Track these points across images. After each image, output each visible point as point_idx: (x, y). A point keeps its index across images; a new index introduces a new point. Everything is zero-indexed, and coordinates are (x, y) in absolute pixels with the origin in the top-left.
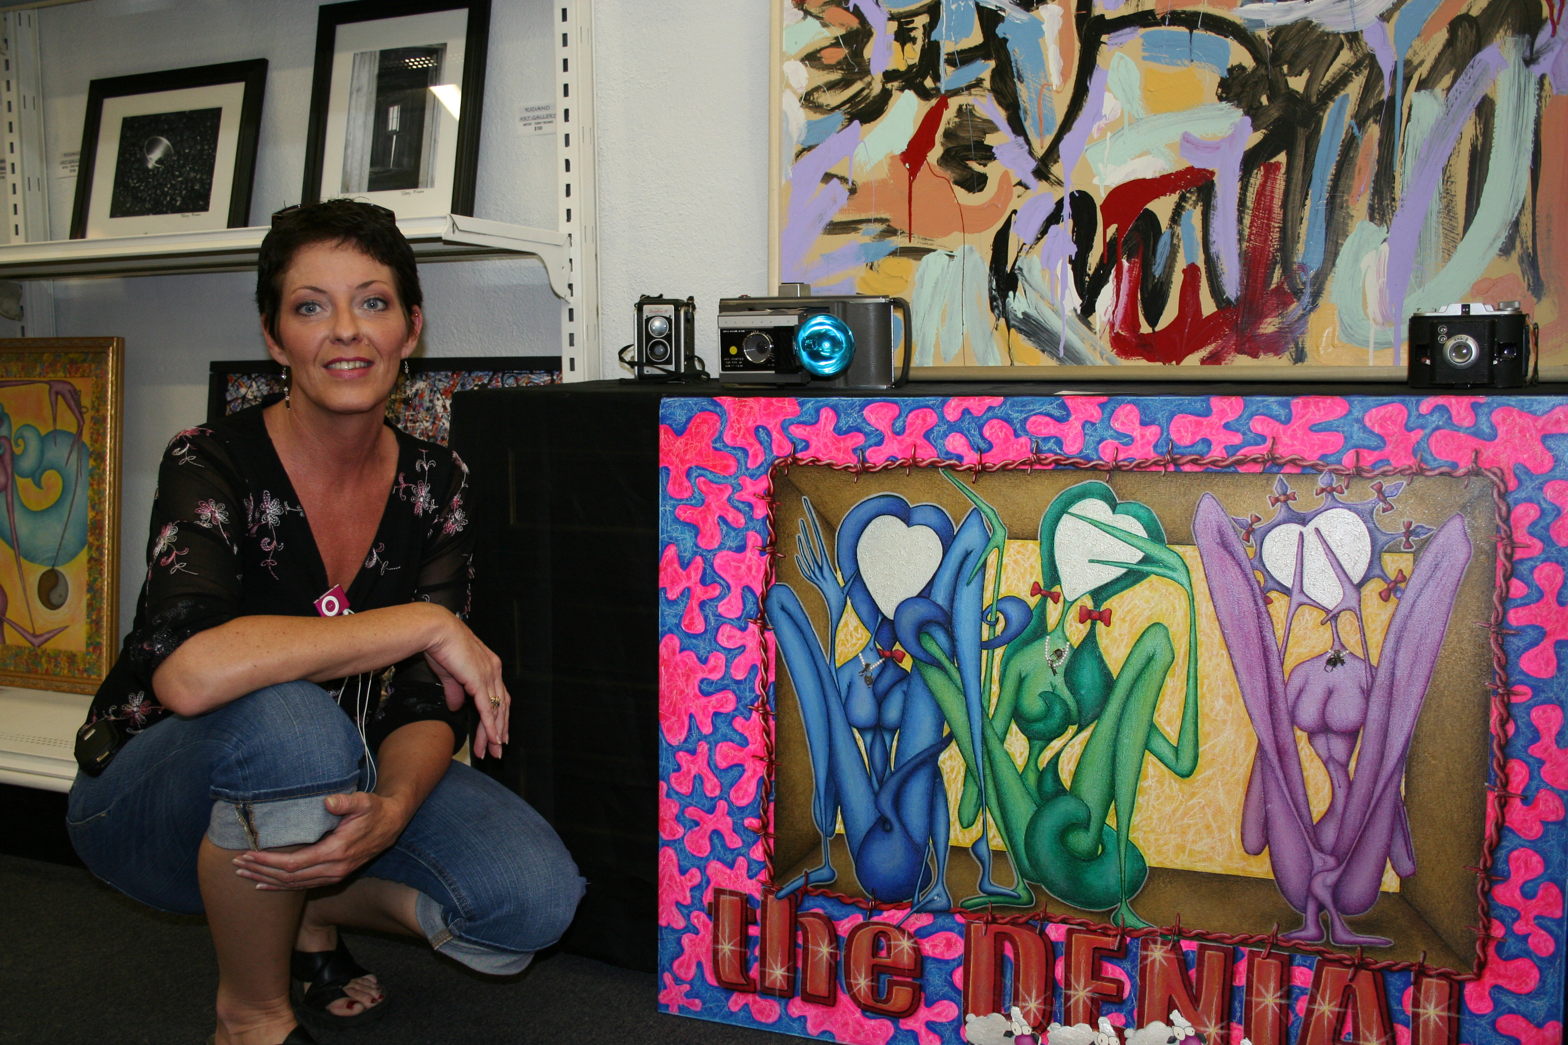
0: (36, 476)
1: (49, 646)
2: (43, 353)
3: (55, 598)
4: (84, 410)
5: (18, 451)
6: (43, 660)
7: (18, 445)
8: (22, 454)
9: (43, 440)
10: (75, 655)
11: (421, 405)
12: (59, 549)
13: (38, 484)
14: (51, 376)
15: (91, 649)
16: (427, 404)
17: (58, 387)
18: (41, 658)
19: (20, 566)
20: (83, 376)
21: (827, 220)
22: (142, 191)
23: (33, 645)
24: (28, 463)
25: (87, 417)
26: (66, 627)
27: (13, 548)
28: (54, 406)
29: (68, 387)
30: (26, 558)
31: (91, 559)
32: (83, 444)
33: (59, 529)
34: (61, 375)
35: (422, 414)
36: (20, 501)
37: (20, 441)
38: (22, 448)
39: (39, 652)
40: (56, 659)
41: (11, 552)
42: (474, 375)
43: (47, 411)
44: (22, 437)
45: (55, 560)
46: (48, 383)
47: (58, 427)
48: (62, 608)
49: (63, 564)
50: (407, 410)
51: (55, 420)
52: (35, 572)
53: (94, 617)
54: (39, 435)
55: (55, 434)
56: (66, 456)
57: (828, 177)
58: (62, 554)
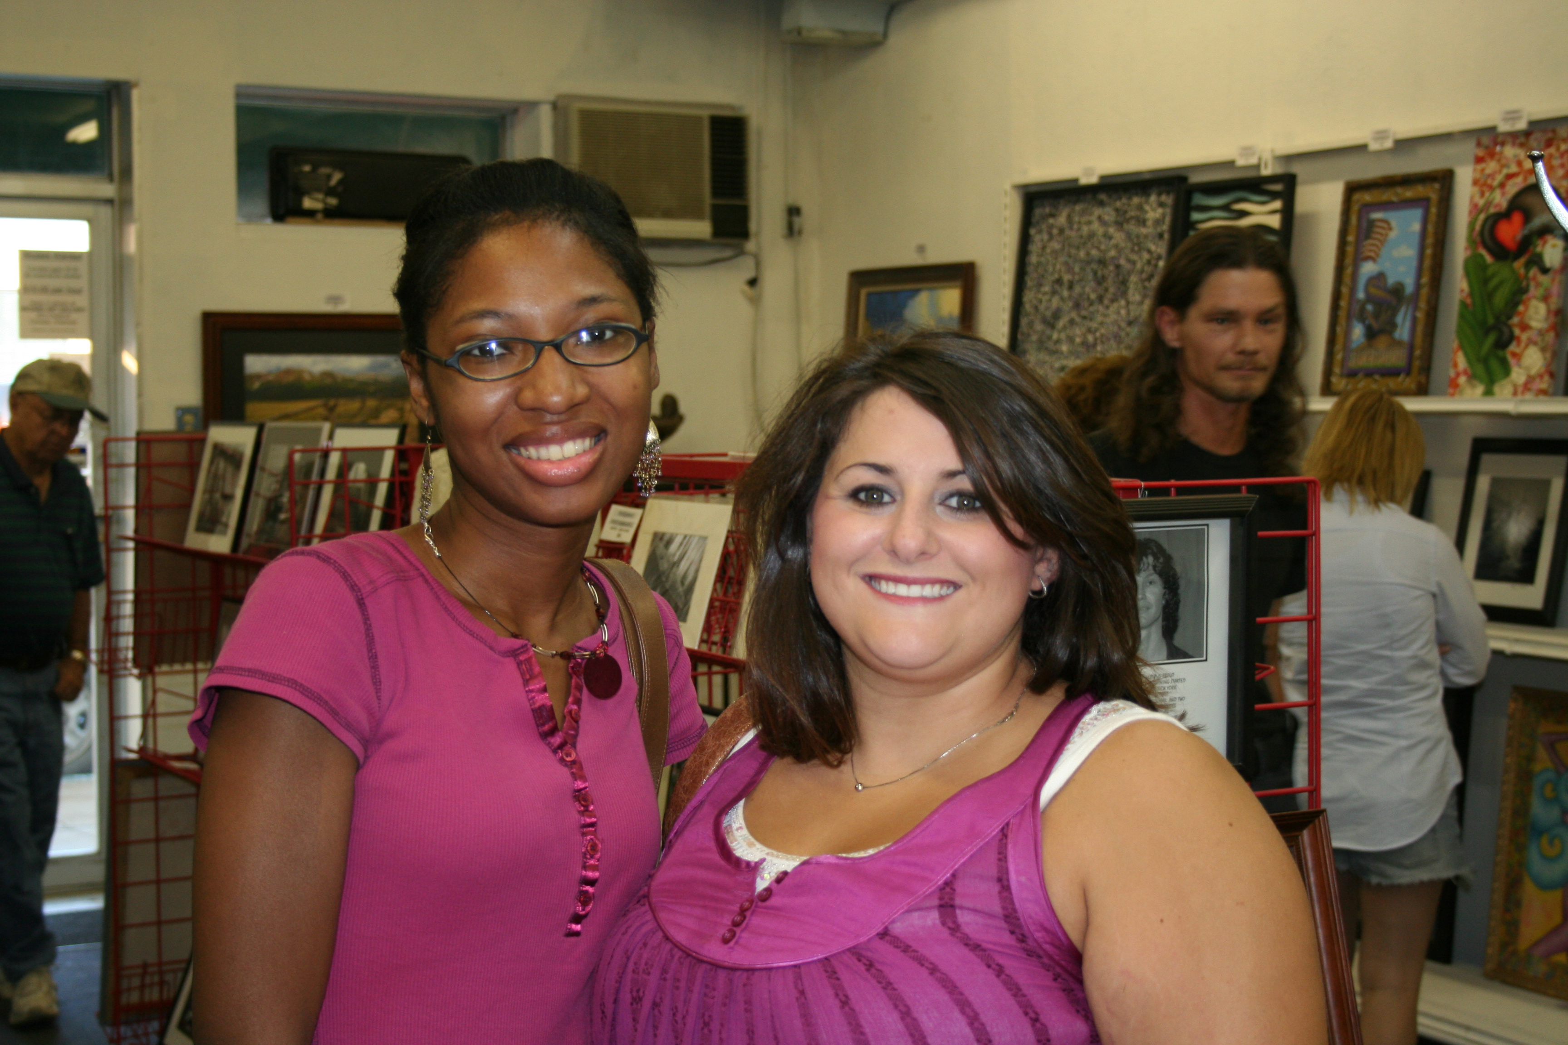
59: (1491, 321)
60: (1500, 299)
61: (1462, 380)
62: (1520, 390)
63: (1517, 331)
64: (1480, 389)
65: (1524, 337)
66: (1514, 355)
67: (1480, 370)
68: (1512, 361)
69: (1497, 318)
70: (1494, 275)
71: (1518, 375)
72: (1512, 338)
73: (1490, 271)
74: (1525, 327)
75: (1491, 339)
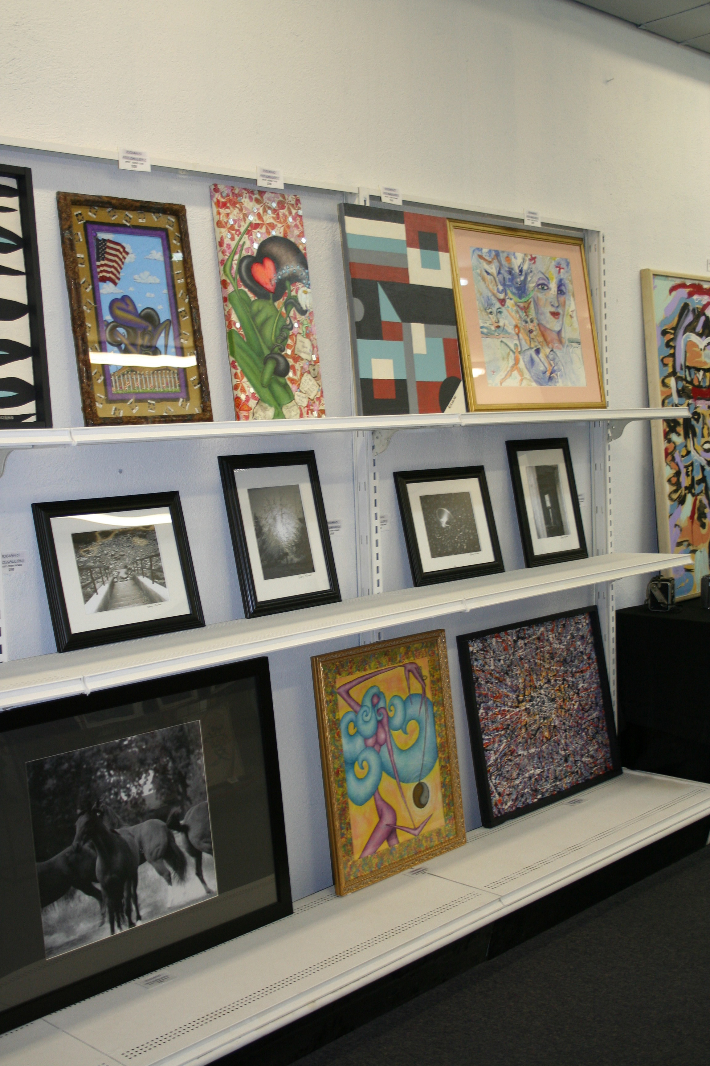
0: (403, 728)
1: (426, 830)
2: (400, 648)
3: (423, 800)
4: (424, 678)
5: (391, 714)
6: (424, 841)
7: (391, 711)
8: (394, 715)
9: (405, 703)
10: (440, 830)
11: (544, 639)
12: (422, 769)
13: (405, 733)
14: (406, 661)
15: (448, 822)
16: (547, 638)
17: (409, 667)
18: (422, 841)
19: (400, 788)
20: (423, 657)
21: (676, 542)
22: (444, 541)
23: (415, 835)
24: (397, 721)
25: (428, 682)
26: (431, 815)
27: (395, 778)
28: (408, 679)
29: (414, 666)
30: (403, 782)
31: (442, 767)
32: (428, 699)
33: (421, 757)
34: (412, 659)
35: (546, 644)
36: (396, 745)
37: (392, 708)
38: (393, 712)
39: (420, 837)
40: (430, 837)
41: (394, 782)
42: (559, 620)
43: (405, 684)
44: (392, 705)
45: (421, 776)
46: (403, 666)
47: (412, 692)
48: (428, 805)
49: (425, 776)
50: (539, 642)
51: (409, 688)
52: (409, 788)
53: (447, 802)
54: (402, 699)
55: (411, 697)
56: (419, 709)
57: (676, 525)
58: (425, 770)
59: (267, 352)
60: (270, 332)
61: (252, 403)
62: (305, 411)
63: (291, 362)
64: (271, 412)
65: (298, 366)
66: (292, 381)
67: (266, 393)
68: (293, 387)
69: (272, 350)
70: (259, 311)
71: (301, 399)
72: (288, 368)
73: (255, 308)
74: (297, 358)
75: (270, 367)
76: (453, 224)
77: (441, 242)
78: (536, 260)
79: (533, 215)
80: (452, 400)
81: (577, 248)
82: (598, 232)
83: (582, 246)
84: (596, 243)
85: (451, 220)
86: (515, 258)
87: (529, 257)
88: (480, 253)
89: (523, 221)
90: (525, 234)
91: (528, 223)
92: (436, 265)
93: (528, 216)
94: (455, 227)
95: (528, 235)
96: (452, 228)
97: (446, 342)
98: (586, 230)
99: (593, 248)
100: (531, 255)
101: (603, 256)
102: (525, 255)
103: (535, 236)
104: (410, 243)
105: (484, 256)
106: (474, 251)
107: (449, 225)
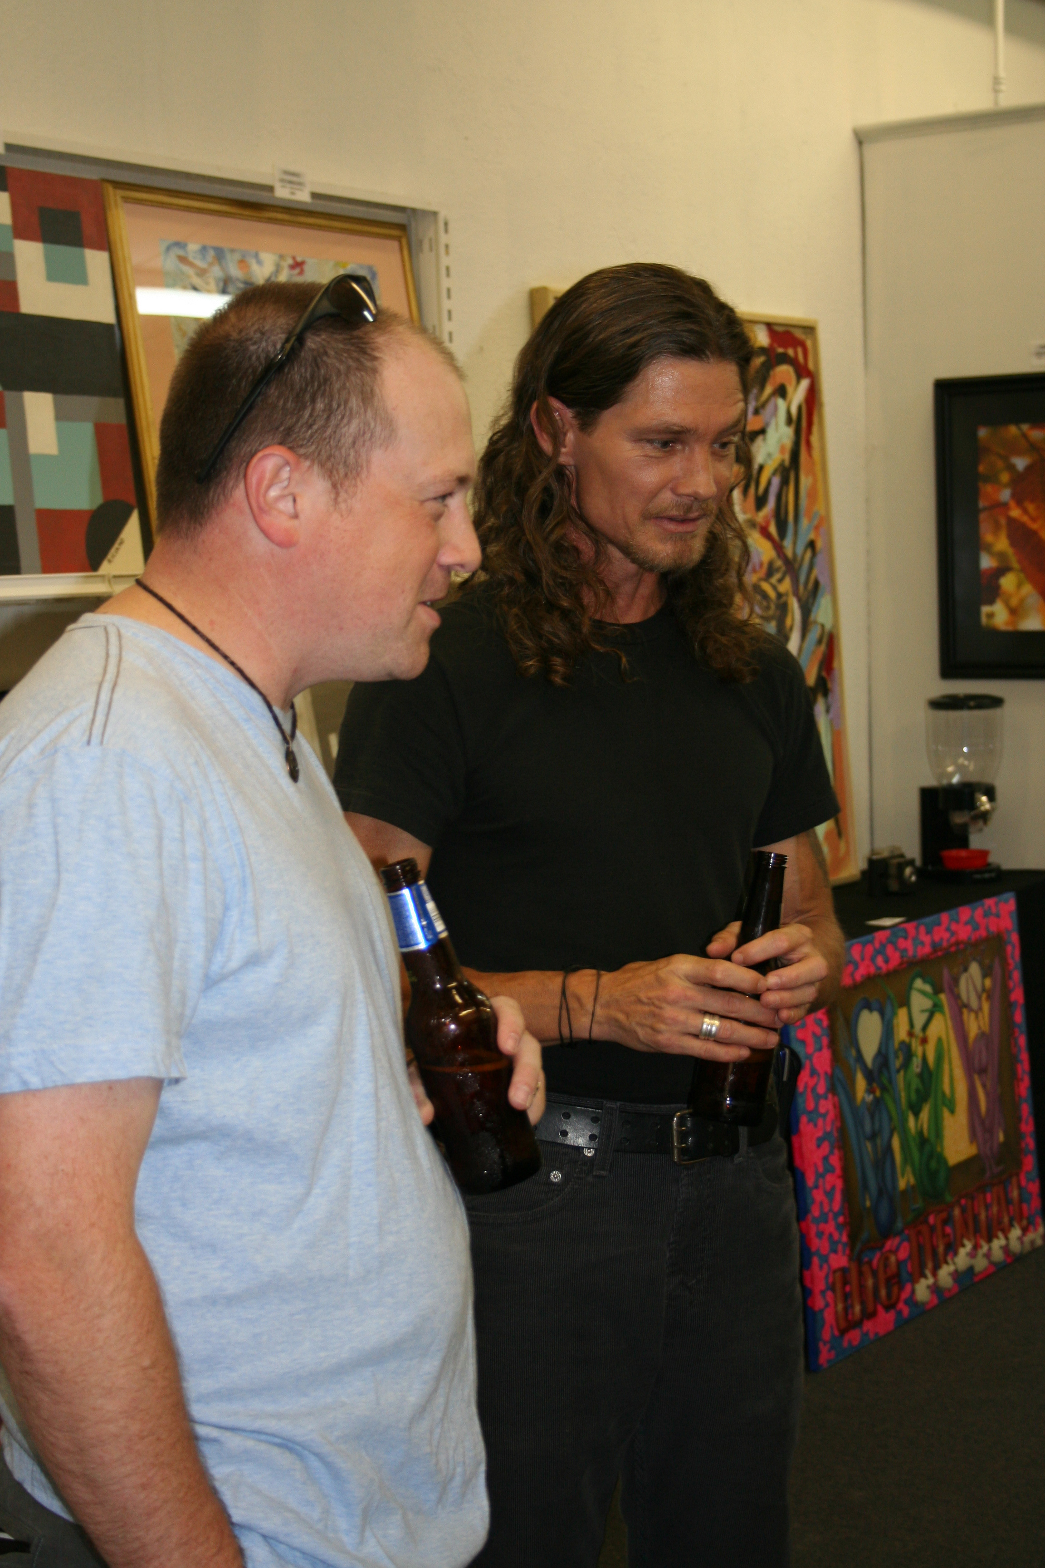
76: (120, 193)
77: (89, 228)
78: (306, 267)
79: (292, 178)
80: (116, 545)
81: (395, 244)
82: (435, 214)
83: (404, 241)
84: (431, 234)
85: (118, 185)
86: (259, 262)
87: (290, 261)
88: (181, 253)
89: (271, 189)
90: (280, 216)
91: (282, 193)
92: (80, 277)
93: (282, 180)
94: (126, 200)
95: (286, 217)
96: (119, 200)
97: (101, 432)
98: (414, 211)
99: (426, 246)
100: (294, 258)
101: (445, 261)
102: (282, 257)
103: (303, 219)
104: (21, 231)
105: (191, 259)
106: (168, 249)
107: (113, 196)
